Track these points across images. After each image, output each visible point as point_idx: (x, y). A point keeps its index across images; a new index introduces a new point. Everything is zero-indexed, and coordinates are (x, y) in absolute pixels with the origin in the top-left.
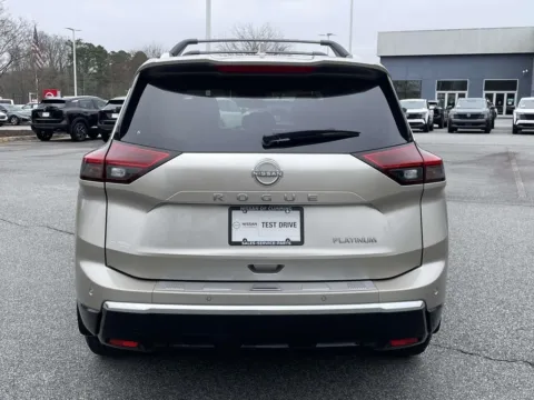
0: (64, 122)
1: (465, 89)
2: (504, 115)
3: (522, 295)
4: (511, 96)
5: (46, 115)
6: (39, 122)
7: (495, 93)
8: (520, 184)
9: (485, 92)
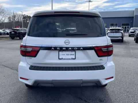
0: (17, 35)
1: (117, 26)
2: (126, 32)
3: (134, 89)
4: (128, 27)
5: (13, 33)
6: (11, 34)
7: (124, 26)
8: (131, 51)
9: (122, 26)
